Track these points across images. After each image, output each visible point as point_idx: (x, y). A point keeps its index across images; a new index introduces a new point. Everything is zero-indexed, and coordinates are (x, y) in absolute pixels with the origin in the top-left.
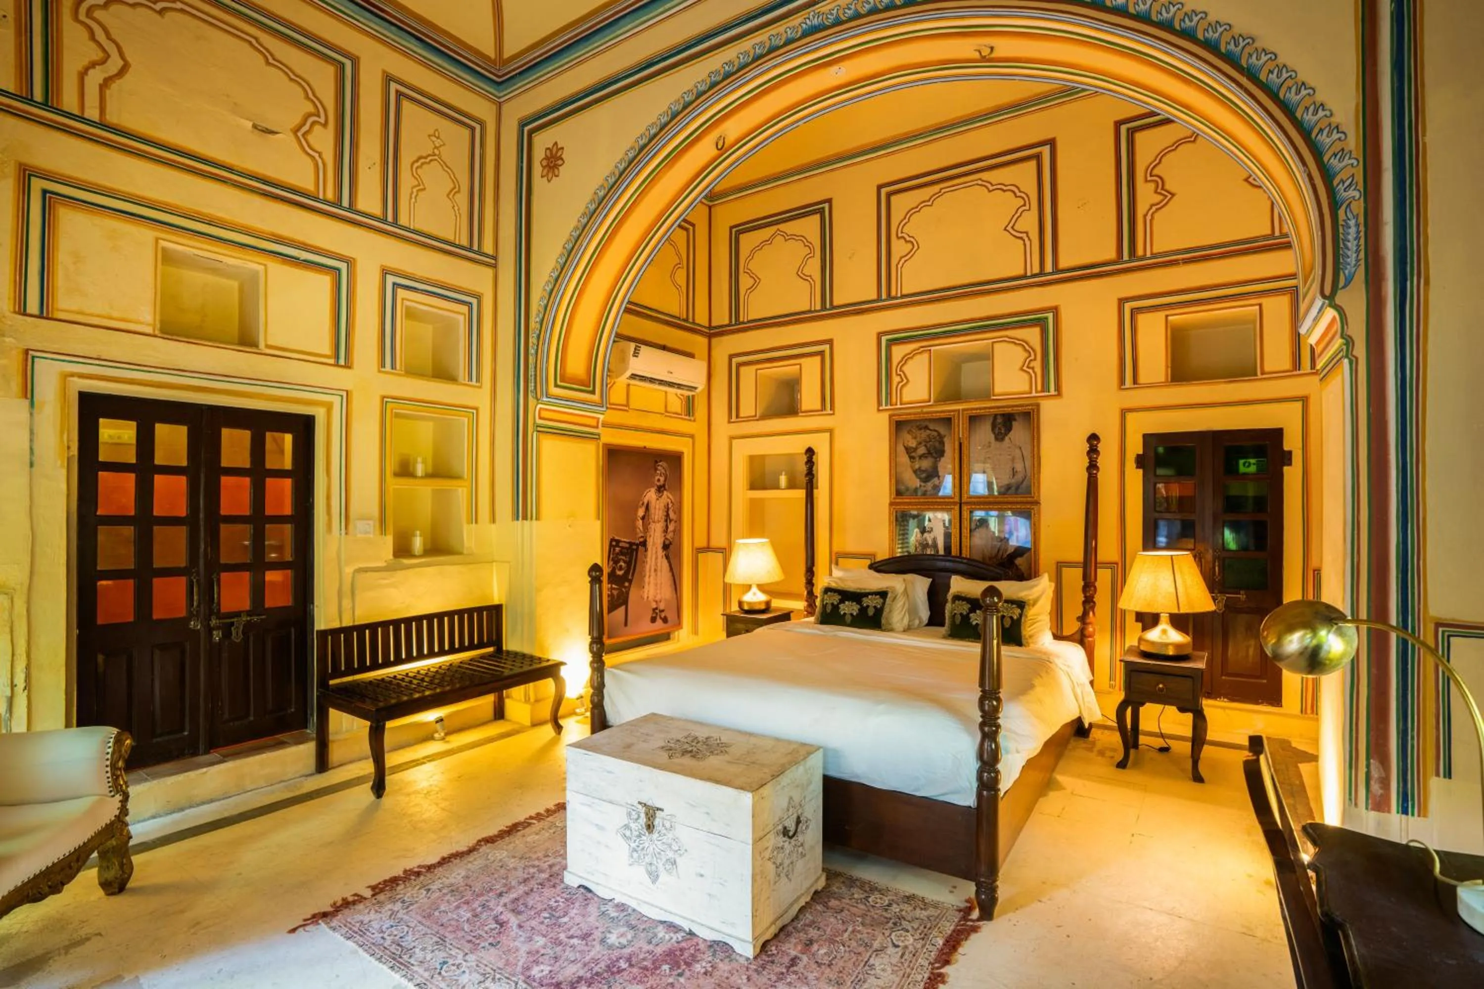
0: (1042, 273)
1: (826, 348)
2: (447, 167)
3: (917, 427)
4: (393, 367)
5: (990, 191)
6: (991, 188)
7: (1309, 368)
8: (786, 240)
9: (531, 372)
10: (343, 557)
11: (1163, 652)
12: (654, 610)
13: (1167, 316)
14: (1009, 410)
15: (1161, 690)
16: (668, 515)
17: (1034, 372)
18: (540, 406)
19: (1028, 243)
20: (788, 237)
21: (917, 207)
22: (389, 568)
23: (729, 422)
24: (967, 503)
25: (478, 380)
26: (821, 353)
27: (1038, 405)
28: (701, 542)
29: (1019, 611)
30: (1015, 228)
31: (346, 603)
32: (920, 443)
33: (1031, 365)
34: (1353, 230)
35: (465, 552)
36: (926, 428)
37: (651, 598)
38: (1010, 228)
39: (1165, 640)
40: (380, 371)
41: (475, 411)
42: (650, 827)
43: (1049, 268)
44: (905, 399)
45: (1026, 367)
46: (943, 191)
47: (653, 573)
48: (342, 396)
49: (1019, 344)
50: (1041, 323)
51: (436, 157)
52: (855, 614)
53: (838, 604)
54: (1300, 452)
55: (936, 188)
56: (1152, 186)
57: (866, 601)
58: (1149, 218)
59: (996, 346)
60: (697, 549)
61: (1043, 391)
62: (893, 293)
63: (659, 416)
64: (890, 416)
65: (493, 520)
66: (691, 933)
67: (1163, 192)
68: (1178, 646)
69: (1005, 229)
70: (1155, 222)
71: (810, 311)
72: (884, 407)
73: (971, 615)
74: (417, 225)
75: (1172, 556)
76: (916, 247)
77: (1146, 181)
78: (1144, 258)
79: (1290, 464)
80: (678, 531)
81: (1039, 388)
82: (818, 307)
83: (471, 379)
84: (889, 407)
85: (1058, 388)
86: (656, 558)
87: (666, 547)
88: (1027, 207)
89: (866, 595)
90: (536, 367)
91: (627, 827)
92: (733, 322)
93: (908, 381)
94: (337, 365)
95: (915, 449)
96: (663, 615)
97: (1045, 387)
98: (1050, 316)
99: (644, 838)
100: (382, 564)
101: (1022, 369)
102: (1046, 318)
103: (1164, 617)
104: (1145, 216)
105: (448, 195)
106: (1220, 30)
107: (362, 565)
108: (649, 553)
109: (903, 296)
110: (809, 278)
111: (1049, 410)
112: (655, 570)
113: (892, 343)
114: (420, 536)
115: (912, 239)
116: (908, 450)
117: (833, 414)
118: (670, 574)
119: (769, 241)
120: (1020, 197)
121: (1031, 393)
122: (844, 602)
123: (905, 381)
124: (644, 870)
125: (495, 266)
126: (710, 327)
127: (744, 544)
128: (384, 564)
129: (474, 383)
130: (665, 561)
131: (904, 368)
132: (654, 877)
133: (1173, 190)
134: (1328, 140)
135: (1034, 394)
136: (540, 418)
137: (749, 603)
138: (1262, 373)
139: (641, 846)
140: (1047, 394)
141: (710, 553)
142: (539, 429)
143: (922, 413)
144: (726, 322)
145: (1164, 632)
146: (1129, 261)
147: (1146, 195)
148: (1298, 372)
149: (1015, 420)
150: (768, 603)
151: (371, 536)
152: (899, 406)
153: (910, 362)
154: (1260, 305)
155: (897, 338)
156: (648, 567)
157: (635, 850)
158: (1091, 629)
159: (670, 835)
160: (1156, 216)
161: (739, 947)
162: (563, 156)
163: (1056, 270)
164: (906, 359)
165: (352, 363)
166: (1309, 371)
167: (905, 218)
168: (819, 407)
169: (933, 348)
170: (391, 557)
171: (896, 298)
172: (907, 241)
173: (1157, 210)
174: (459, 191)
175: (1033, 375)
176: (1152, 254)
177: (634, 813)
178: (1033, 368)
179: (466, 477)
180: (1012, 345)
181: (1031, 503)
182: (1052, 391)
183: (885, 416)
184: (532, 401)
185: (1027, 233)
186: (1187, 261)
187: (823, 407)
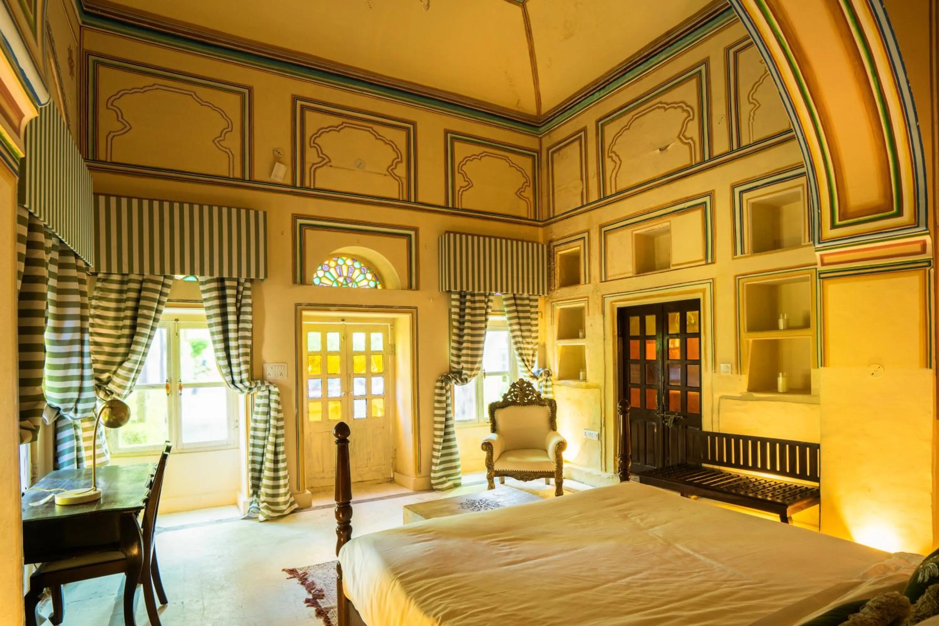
4: (742, 252)
10: (714, 388)
18: (819, 253)
22: (742, 399)
31: (715, 417)
35: (812, 393)
40: (733, 259)
48: (711, 283)
74: (756, 137)
94: (707, 264)
107: (726, 394)
128: (739, 395)
151: (731, 374)
165: (715, 260)
170: (746, 391)
179: (812, 327)
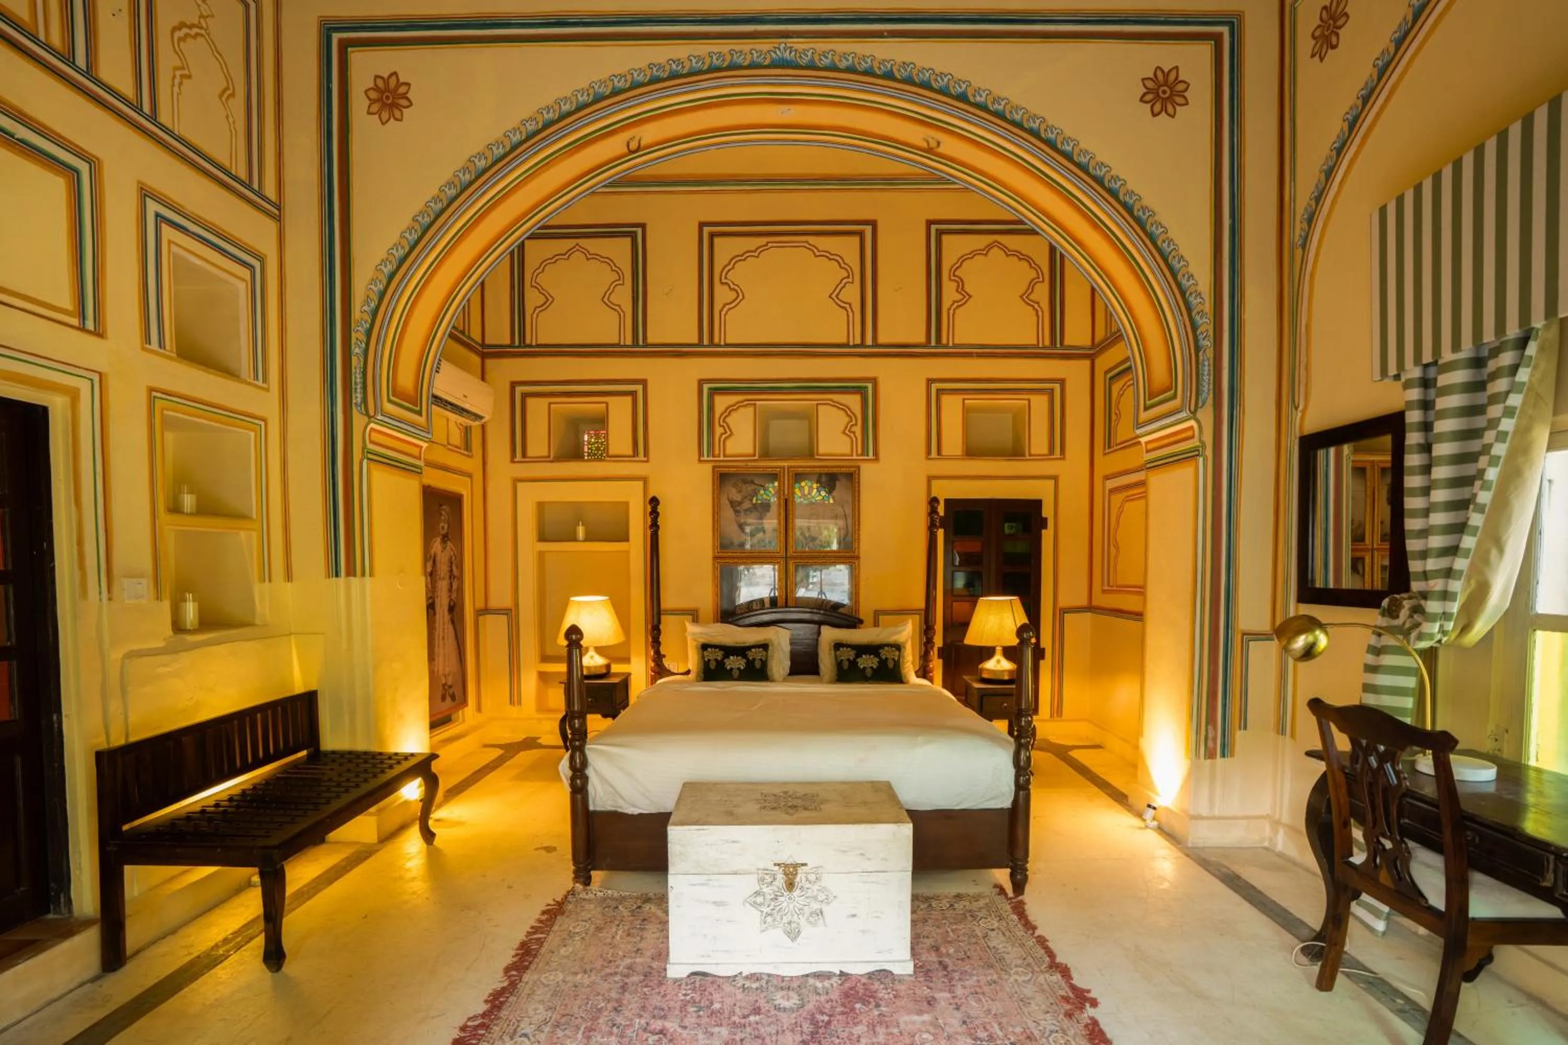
0: (862, 345)
1: (639, 388)
2: (218, 53)
3: (743, 480)
4: (161, 345)
5: (816, 256)
6: (818, 254)
7: (1059, 453)
8: (588, 259)
9: (357, 377)
10: (106, 638)
11: (1001, 677)
12: (444, 685)
13: (964, 400)
14: (835, 470)
15: (1005, 707)
16: (451, 571)
17: (855, 436)
18: (372, 425)
19: (851, 314)
20: (590, 256)
21: (742, 255)
22: (169, 650)
23: (512, 461)
24: (792, 557)
25: (264, 381)
26: (633, 394)
27: (859, 468)
28: (480, 604)
29: (897, 653)
30: (840, 297)
31: (115, 705)
32: (746, 498)
33: (853, 429)
34: (1206, 368)
35: (257, 622)
36: (752, 482)
37: (441, 672)
38: (835, 296)
39: (999, 668)
40: (143, 349)
41: (263, 424)
42: (790, 885)
43: (869, 341)
44: (728, 452)
45: (847, 431)
46: (770, 245)
47: (441, 642)
48: (92, 380)
49: (842, 409)
50: (861, 391)
51: (203, 32)
52: (742, 668)
53: (723, 660)
54: (1053, 519)
55: (762, 241)
56: (954, 285)
57: (751, 655)
58: (951, 312)
59: (820, 407)
60: (478, 611)
61: (862, 455)
62: (716, 340)
63: (441, 447)
64: (714, 468)
65: (289, 577)
66: (842, 974)
67: (963, 292)
68: (1010, 672)
69: (830, 297)
70: (956, 316)
71: (618, 345)
72: (705, 458)
73: (858, 660)
74: (182, 130)
75: (1011, 600)
76: (741, 297)
77: (950, 279)
78: (947, 346)
79: (1046, 528)
80: (460, 590)
81: (860, 451)
82: (629, 342)
83: (256, 377)
84: (711, 458)
85: (876, 453)
86: (444, 624)
87: (451, 609)
88: (850, 280)
89: (749, 648)
90: (364, 373)
91: (757, 893)
92: (517, 343)
93: (732, 434)
94: (83, 329)
95: (740, 503)
96: (451, 691)
97: (865, 451)
98: (870, 386)
99: (781, 899)
100: (161, 644)
101: (844, 433)
102: (866, 387)
103: (999, 650)
104: (949, 309)
105: (221, 96)
106: (1134, 198)
108: (437, 616)
109: (727, 345)
110: (617, 308)
111: (868, 473)
112: (443, 638)
113: (713, 392)
114: (194, 601)
115: (736, 288)
116: (733, 503)
117: (647, 461)
118: (455, 642)
119: (568, 254)
120: (844, 268)
121: (852, 456)
122: (728, 657)
123: (729, 433)
124: (782, 933)
125: (278, 219)
126: (483, 345)
127: (579, 602)
128: (163, 644)
129: (260, 383)
130: (451, 627)
131: (728, 420)
132: (793, 934)
133: (971, 293)
134: (1195, 301)
135: (855, 457)
136: (372, 442)
137: (588, 668)
138: (1030, 455)
139: (778, 908)
140: (866, 458)
141: (488, 616)
142: (370, 456)
143: (747, 467)
144: (507, 341)
145: (998, 661)
146: (935, 347)
147: (950, 293)
148: (1052, 457)
149: (838, 480)
150: (608, 667)
151: (144, 601)
152: (722, 458)
153: (734, 414)
154: (1029, 400)
155: (720, 388)
156: (437, 634)
157: (768, 915)
158: (931, 666)
159: (816, 887)
160: (958, 311)
161: (897, 970)
162: (409, 95)
163: (876, 344)
164: (729, 410)
165: (105, 329)
166: (1059, 456)
167: (729, 264)
168: (630, 453)
169: (757, 403)
170: (171, 633)
171: (719, 346)
172: (731, 289)
173: (958, 306)
174: (232, 95)
175: (854, 439)
176: (953, 344)
177: (767, 877)
178: (854, 433)
179: (254, 516)
180: (835, 409)
181: (853, 557)
182: (871, 456)
183: (709, 467)
184: (358, 420)
185: (850, 305)
186: (980, 355)
187: (635, 452)
